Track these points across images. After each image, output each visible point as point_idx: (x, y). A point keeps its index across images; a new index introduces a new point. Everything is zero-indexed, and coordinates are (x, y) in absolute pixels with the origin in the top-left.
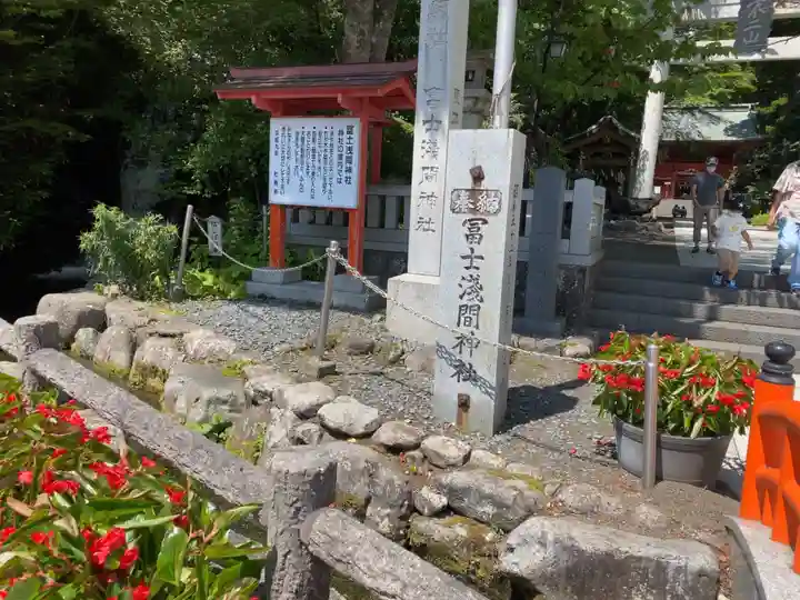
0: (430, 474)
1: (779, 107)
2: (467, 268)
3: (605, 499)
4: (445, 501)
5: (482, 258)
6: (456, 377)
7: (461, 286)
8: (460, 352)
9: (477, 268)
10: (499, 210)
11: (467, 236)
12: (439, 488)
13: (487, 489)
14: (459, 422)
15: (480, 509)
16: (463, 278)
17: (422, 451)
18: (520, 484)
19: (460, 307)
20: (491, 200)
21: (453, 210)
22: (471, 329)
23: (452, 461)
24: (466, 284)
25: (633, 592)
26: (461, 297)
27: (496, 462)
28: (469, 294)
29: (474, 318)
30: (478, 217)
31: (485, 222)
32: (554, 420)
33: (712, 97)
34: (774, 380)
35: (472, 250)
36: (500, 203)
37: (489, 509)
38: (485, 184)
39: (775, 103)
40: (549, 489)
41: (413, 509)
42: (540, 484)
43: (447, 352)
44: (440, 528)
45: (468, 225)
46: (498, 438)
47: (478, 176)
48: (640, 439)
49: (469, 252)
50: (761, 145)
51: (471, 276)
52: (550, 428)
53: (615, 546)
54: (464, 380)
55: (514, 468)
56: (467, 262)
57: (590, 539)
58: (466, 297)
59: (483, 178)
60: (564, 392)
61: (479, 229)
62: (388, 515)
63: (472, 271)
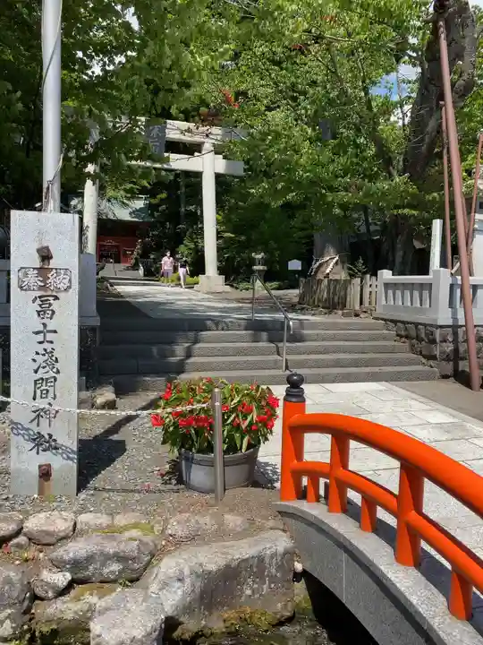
0: (41, 555)
1: (162, 200)
2: (40, 343)
3: (202, 521)
4: (69, 576)
5: (55, 332)
6: (35, 451)
7: (34, 360)
8: (38, 425)
9: (52, 342)
10: (69, 287)
11: (38, 312)
12: (59, 565)
13: (111, 548)
14: (41, 492)
15: (106, 571)
16: (37, 353)
17: (25, 535)
18: (135, 533)
19: (35, 381)
20: (61, 277)
21: (21, 288)
22: (47, 400)
23: (62, 534)
24: (40, 359)
25: (245, 587)
26: (36, 372)
27: (103, 520)
28: (44, 367)
29: (51, 389)
30: (49, 293)
31: (56, 298)
32: (118, 464)
33: (125, 190)
34: (294, 400)
35: (45, 325)
36: (70, 281)
37: (115, 567)
38: (53, 263)
39: (158, 196)
40: (157, 528)
41: (35, 597)
42: (149, 526)
43: (24, 429)
44: (70, 605)
45: (38, 301)
46: (82, 495)
47: (45, 256)
48: (212, 464)
49: (41, 328)
50: (152, 226)
51: (45, 350)
52: (117, 473)
53: (230, 557)
54: (44, 450)
55: (121, 520)
56: (40, 337)
57: (211, 559)
58: (41, 370)
59: (51, 257)
60: (111, 438)
61: (50, 305)
62: (8, 617)
63: (46, 345)
